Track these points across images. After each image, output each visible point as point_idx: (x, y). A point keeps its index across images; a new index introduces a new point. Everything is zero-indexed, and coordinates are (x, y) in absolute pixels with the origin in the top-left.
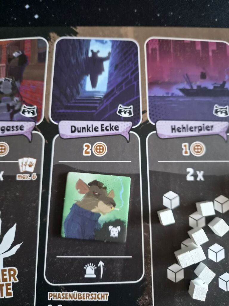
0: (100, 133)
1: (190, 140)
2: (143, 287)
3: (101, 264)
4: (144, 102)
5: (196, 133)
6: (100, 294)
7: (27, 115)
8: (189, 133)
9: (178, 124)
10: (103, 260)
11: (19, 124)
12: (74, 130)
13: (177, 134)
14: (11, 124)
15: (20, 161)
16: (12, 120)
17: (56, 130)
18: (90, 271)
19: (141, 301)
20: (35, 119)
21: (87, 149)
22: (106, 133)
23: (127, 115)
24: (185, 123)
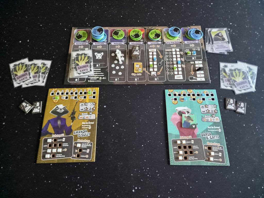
0: (100, 44)
1: (117, 45)
2: (107, 68)
3: (99, 64)
4: (109, 39)
5: (119, 44)
6: (99, 69)
7: (87, 41)
8: (117, 44)
9: (115, 43)
10: (100, 64)
11: (85, 43)
12: (96, 44)
13: (115, 44)
14: (84, 43)
15: (85, 49)
16: (84, 42)
17: (92, 44)
18: (97, 65)
19: (106, 70)
20: (88, 42)
21: (98, 47)
22: (102, 44)
23: (106, 41)
24: (117, 43)
